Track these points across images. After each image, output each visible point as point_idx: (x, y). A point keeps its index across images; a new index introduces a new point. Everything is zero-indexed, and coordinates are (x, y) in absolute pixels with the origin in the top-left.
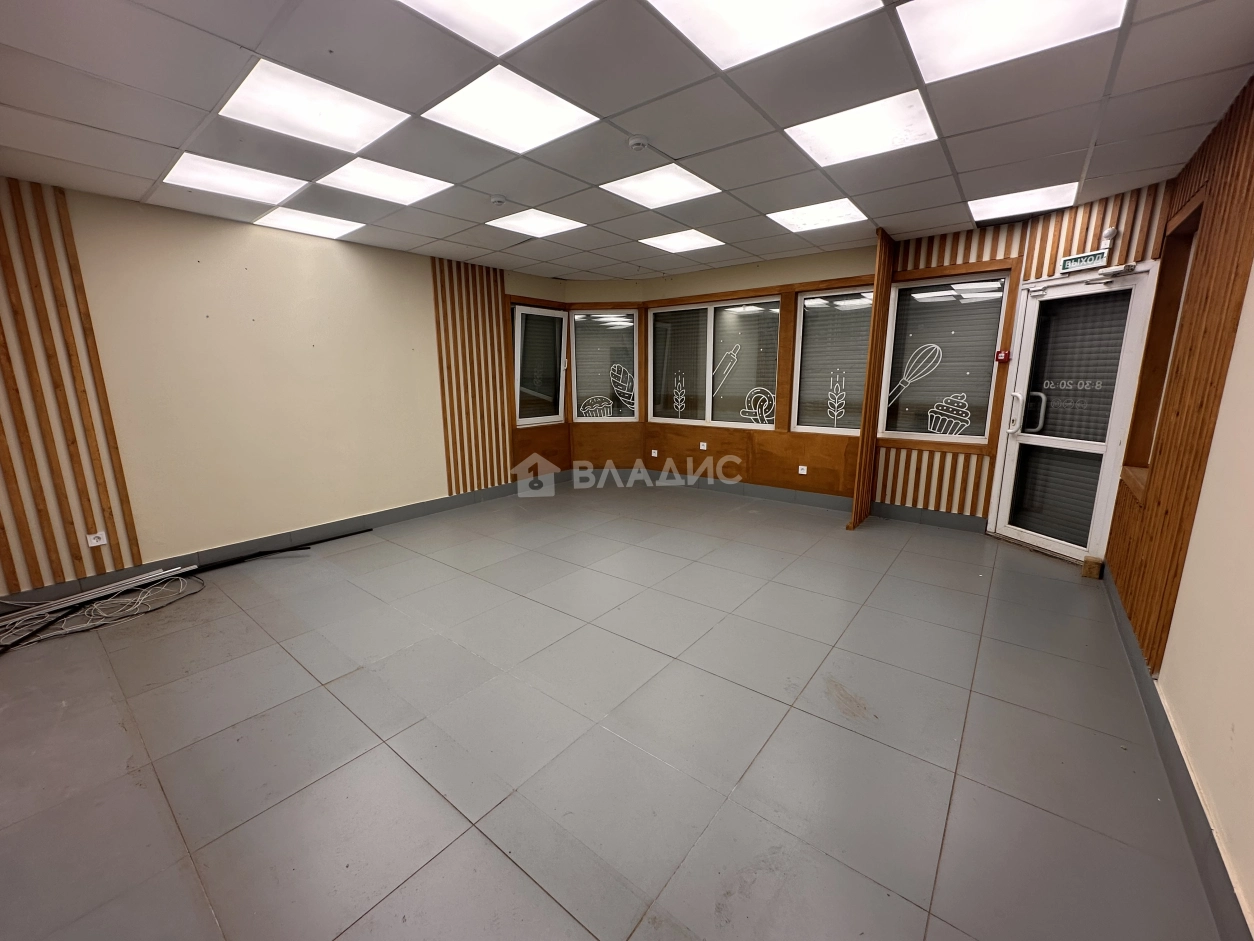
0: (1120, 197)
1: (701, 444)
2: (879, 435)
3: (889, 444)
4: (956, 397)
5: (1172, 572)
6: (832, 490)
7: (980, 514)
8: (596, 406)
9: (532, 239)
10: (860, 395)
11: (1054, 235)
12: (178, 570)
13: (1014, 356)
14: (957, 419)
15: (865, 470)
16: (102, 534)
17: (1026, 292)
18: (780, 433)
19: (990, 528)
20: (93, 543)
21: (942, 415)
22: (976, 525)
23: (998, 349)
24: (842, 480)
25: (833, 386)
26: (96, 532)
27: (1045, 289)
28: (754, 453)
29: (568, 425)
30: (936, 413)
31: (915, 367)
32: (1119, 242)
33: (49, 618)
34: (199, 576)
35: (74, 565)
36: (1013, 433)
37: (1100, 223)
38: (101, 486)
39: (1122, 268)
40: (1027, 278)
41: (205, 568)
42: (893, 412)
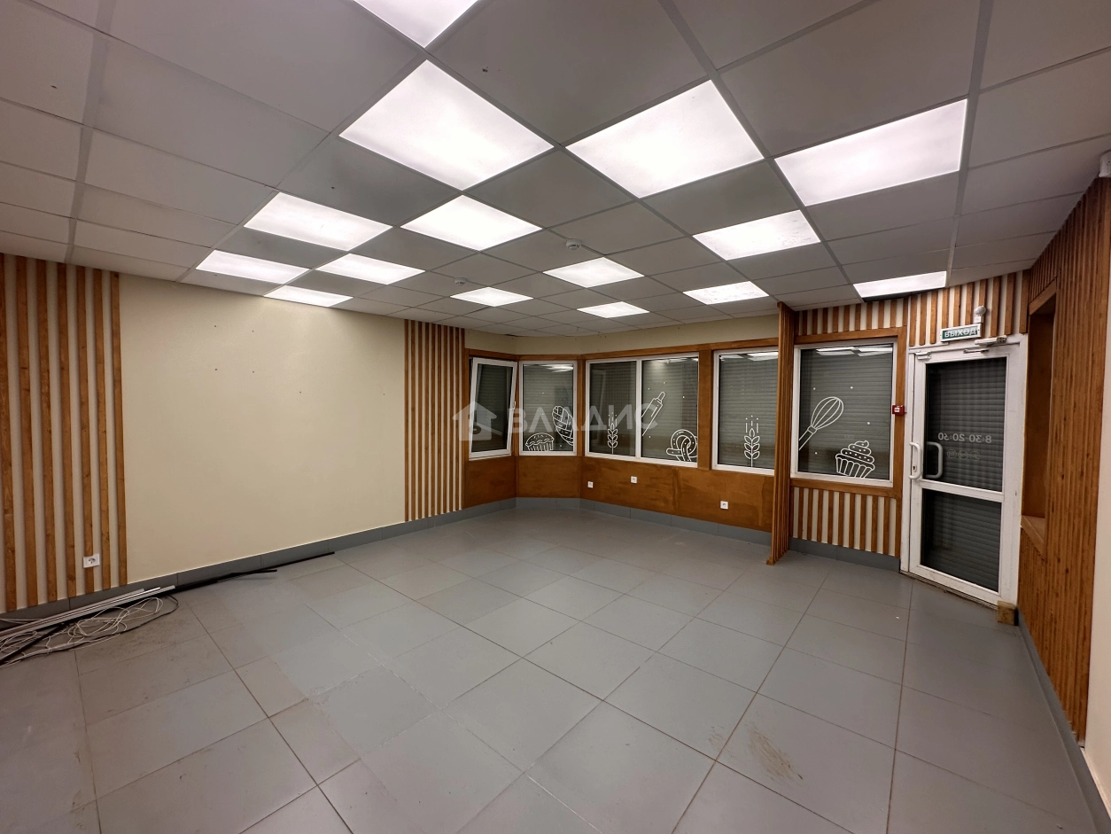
0: (985, 282)
1: (632, 477)
2: (792, 476)
3: (803, 484)
4: (860, 444)
5: (1081, 635)
6: (751, 524)
7: (892, 553)
8: (539, 442)
9: (488, 307)
10: (772, 439)
11: (932, 310)
12: (157, 590)
13: (909, 410)
14: (863, 463)
15: (781, 508)
16: (97, 556)
17: (913, 356)
18: (703, 471)
19: (904, 567)
20: (88, 564)
21: (849, 459)
22: (890, 564)
23: (893, 403)
24: (761, 515)
25: (748, 430)
26: (92, 555)
27: (929, 354)
28: (679, 488)
29: (515, 458)
30: (843, 457)
31: (820, 417)
32: (989, 318)
33: (37, 635)
34: (174, 596)
35: (67, 584)
36: (915, 479)
37: (970, 302)
38: (104, 513)
39: (994, 339)
40: (912, 344)
41: (181, 589)
42: (804, 455)
